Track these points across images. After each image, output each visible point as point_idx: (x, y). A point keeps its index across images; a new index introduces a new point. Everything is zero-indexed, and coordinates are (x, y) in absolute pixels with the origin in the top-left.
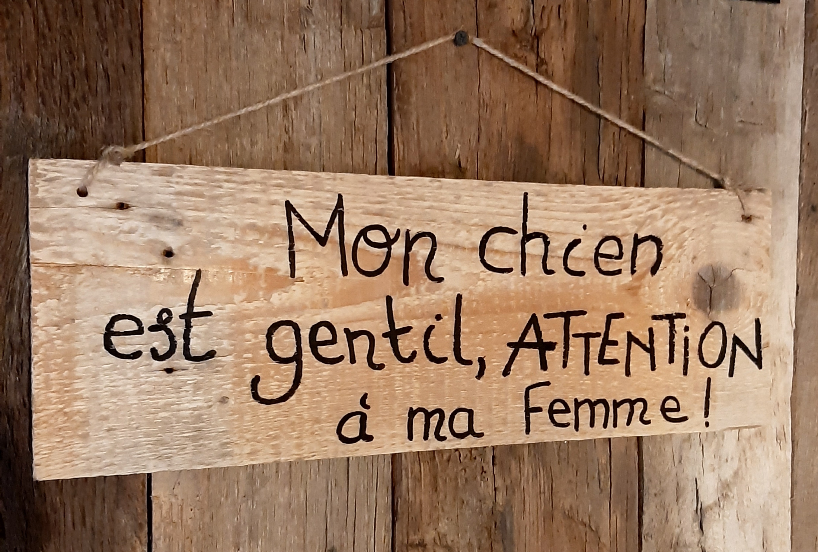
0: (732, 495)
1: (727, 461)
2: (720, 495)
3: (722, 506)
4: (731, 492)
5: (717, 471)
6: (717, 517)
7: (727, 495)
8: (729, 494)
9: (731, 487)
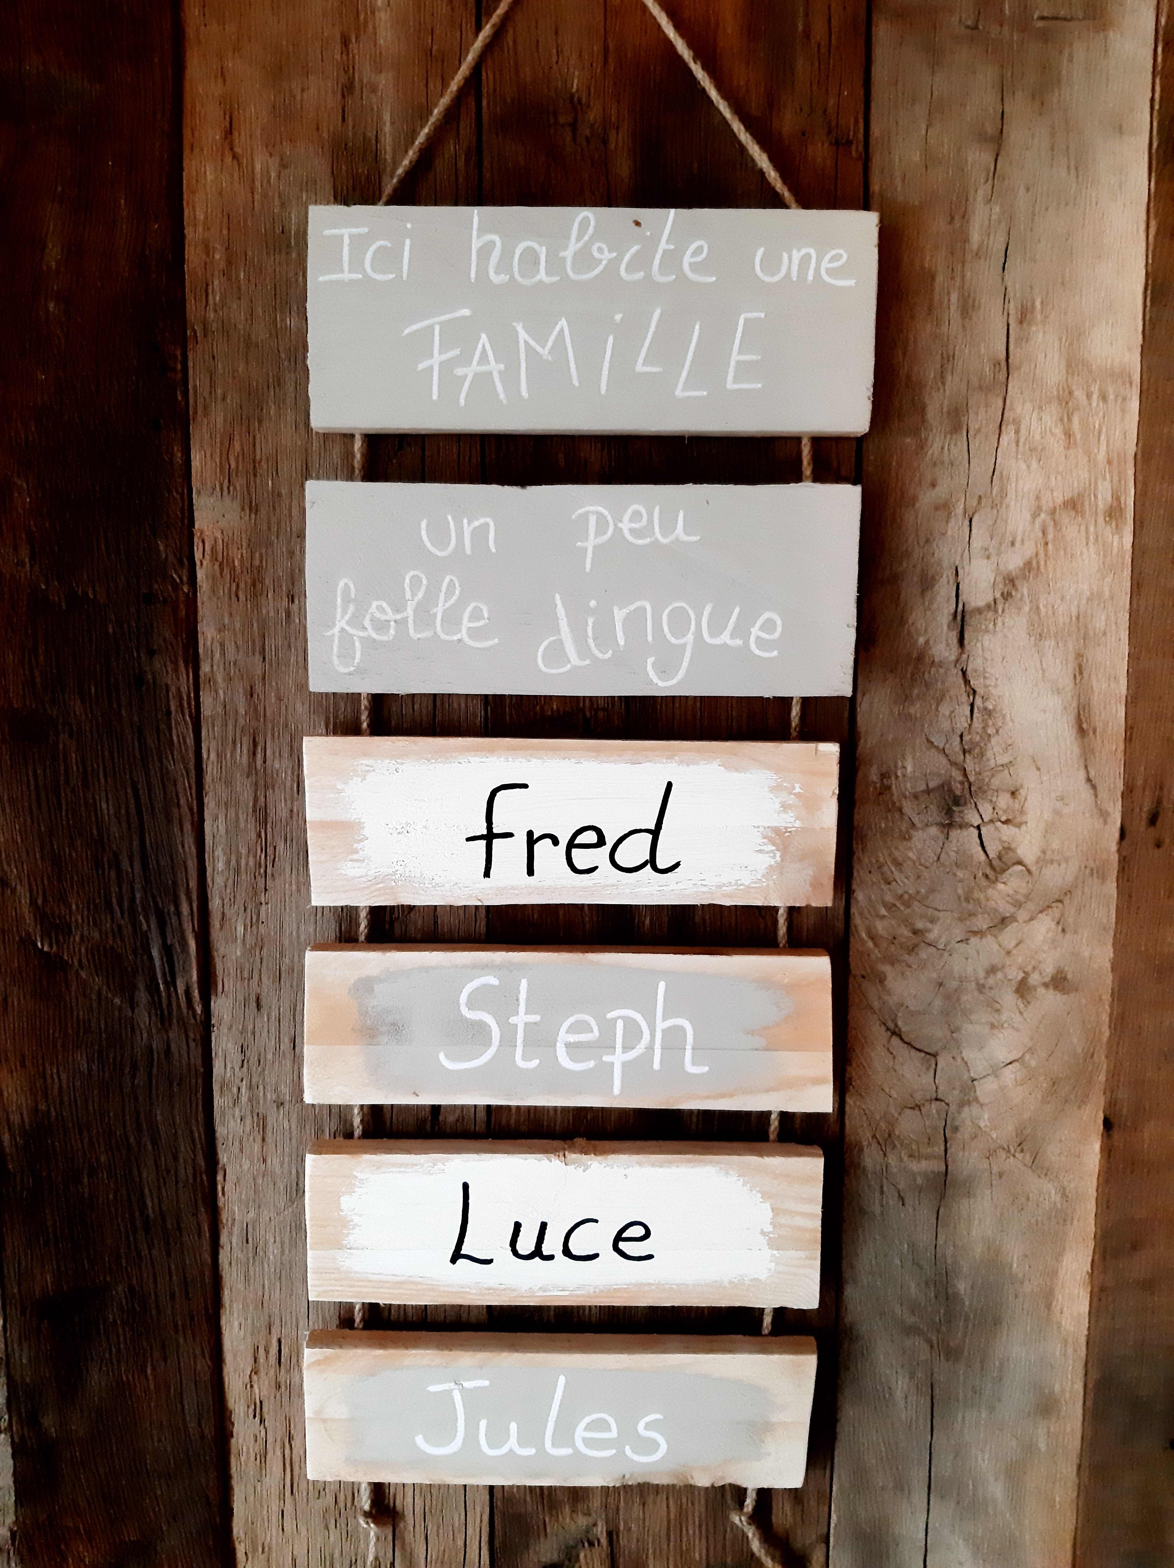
0: (1019, 596)
1: (1013, 544)
2: (998, 595)
3: (1000, 611)
4: (1017, 590)
5: (994, 558)
6: (991, 626)
7: (1009, 594)
8: (1013, 593)
9: (1017, 582)
